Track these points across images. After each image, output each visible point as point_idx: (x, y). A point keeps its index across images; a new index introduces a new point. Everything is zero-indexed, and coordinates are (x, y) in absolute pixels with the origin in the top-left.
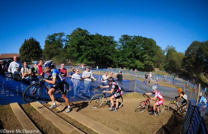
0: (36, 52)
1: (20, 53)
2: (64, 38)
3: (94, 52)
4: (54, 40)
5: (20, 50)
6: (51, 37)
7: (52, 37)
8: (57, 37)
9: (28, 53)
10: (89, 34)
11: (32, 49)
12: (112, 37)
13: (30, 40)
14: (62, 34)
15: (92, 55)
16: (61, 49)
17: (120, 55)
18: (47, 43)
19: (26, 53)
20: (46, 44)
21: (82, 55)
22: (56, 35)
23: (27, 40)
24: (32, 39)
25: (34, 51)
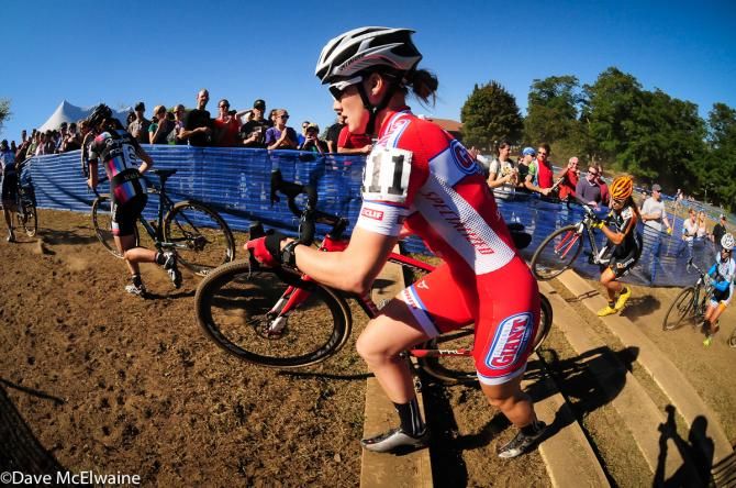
0: (507, 123)
1: (464, 121)
2: (577, 91)
3: (656, 143)
4: (551, 95)
5: (464, 113)
6: (544, 84)
7: (547, 86)
8: (560, 88)
9: (485, 124)
10: (642, 90)
11: (495, 113)
12: (693, 107)
13: (488, 87)
14: (570, 81)
15: (650, 151)
16: (570, 123)
17: (714, 163)
18: (535, 100)
19: (480, 123)
20: (532, 102)
21: (626, 147)
22: (557, 80)
23: (480, 87)
24: (495, 86)
25: (501, 118)
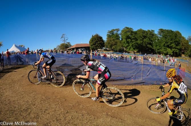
1: (90, 44)
2: (119, 32)
3: (137, 43)
4: (113, 34)
5: (90, 42)
6: (111, 32)
7: (112, 32)
8: (115, 32)
9: (95, 44)
11: (97, 42)
12: (153, 31)
13: (96, 35)
14: (118, 30)
16: (118, 41)
17: (158, 44)
18: (109, 36)
21: (130, 45)
22: (114, 30)
23: (93, 36)
24: (97, 35)
25: (99, 43)
